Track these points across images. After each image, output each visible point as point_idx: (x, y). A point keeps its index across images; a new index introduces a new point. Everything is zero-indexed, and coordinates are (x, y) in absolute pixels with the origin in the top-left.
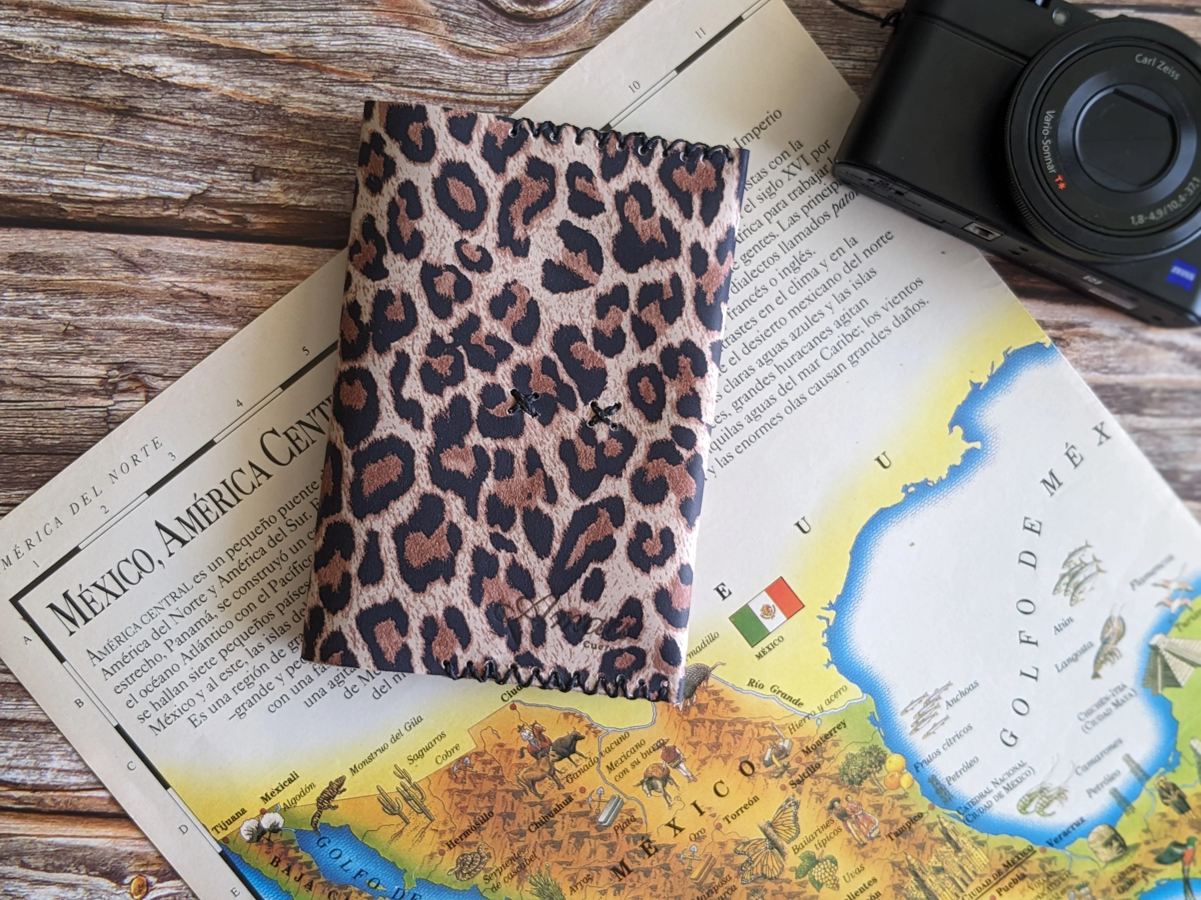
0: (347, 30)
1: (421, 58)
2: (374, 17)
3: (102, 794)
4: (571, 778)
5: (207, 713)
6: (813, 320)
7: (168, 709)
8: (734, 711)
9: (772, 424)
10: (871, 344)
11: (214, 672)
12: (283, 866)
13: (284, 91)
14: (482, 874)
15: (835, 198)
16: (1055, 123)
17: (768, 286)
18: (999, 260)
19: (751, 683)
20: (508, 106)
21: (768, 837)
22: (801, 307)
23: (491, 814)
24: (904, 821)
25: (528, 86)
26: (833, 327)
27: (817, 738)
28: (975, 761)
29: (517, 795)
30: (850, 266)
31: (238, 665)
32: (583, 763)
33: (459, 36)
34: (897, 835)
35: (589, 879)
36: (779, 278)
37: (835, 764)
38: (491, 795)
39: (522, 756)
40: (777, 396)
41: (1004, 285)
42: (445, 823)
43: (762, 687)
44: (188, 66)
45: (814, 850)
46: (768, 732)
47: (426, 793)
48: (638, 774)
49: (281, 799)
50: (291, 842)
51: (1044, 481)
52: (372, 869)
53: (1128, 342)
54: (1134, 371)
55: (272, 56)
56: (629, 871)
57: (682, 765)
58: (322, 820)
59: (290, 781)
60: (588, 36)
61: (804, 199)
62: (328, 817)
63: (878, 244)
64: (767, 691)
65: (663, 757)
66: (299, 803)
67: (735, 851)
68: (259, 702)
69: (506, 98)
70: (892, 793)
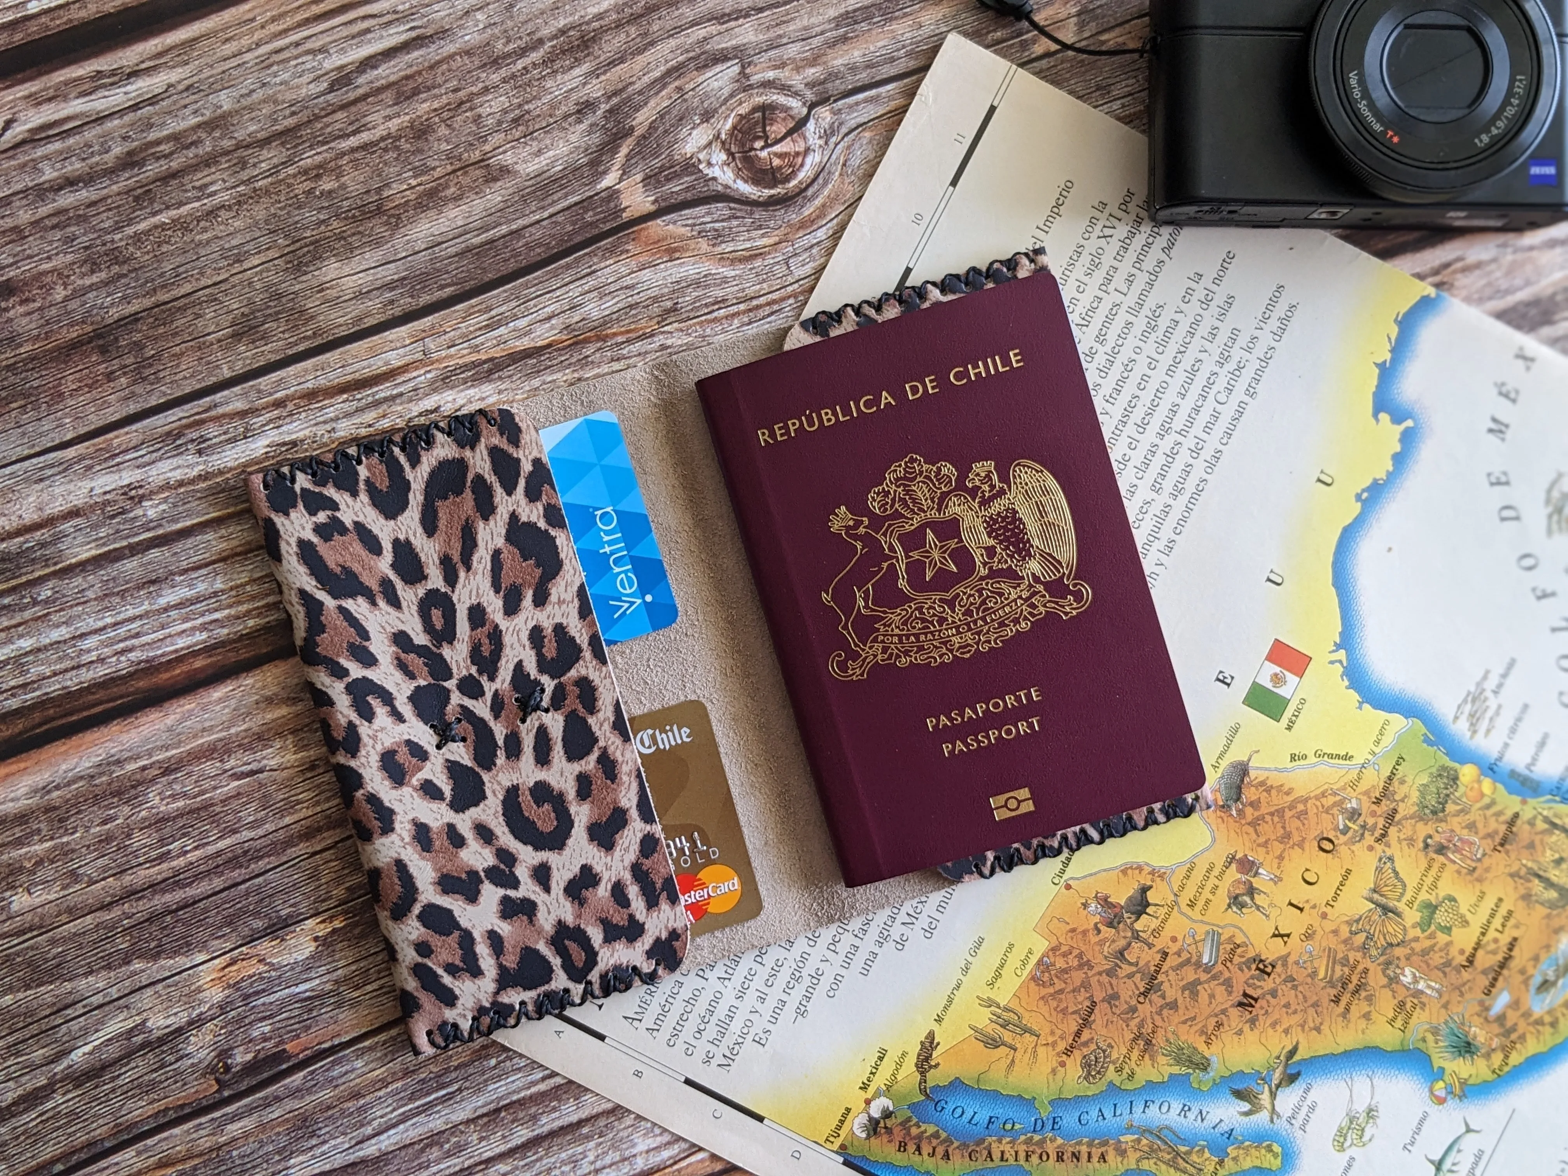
0: (612, 288)
1: (697, 284)
2: (633, 264)
3: (700, 1156)
4: (1156, 933)
5: (770, 1027)
6: (1193, 372)
7: (729, 1040)
8: (1288, 794)
9: (1199, 491)
10: (1260, 371)
11: (758, 983)
12: (911, 1148)
13: (576, 375)
14: (1112, 1068)
15: (1161, 241)
16: (1362, 82)
17: (1134, 356)
18: (1348, 232)
19: (1293, 758)
20: (801, 293)
21: (1378, 905)
22: (1176, 363)
23: (1094, 1003)
24: (1503, 828)
25: (812, 265)
26: (1217, 369)
27: (1382, 784)
28: (1546, 736)
29: (1110, 973)
30: (1206, 302)
31: (779, 965)
32: (1162, 912)
33: (723, 246)
34: (1502, 845)
35: (1219, 1025)
36: (1141, 344)
37: (1411, 802)
38: (1086, 985)
39: (1099, 931)
40: (1191, 461)
41: (1365, 255)
42: (1052, 1033)
43: (1305, 757)
44: (471, 392)
45: (1427, 896)
46: (1331, 800)
47: (1020, 1010)
48: (1222, 899)
49: (880, 1081)
50: (909, 1119)
51: (1491, 431)
52: (1001, 1111)
53: (1509, 258)
54: (1528, 283)
55: (549, 346)
56: (1256, 1000)
57: (1261, 871)
58: (930, 1084)
59: (881, 1059)
60: (850, 191)
61: (1131, 256)
62: (935, 1078)
63: (1223, 269)
64: (1311, 759)
65: (1238, 871)
66: (899, 1078)
67: (1351, 932)
68: (815, 993)
69: (796, 286)
70: (1478, 805)
